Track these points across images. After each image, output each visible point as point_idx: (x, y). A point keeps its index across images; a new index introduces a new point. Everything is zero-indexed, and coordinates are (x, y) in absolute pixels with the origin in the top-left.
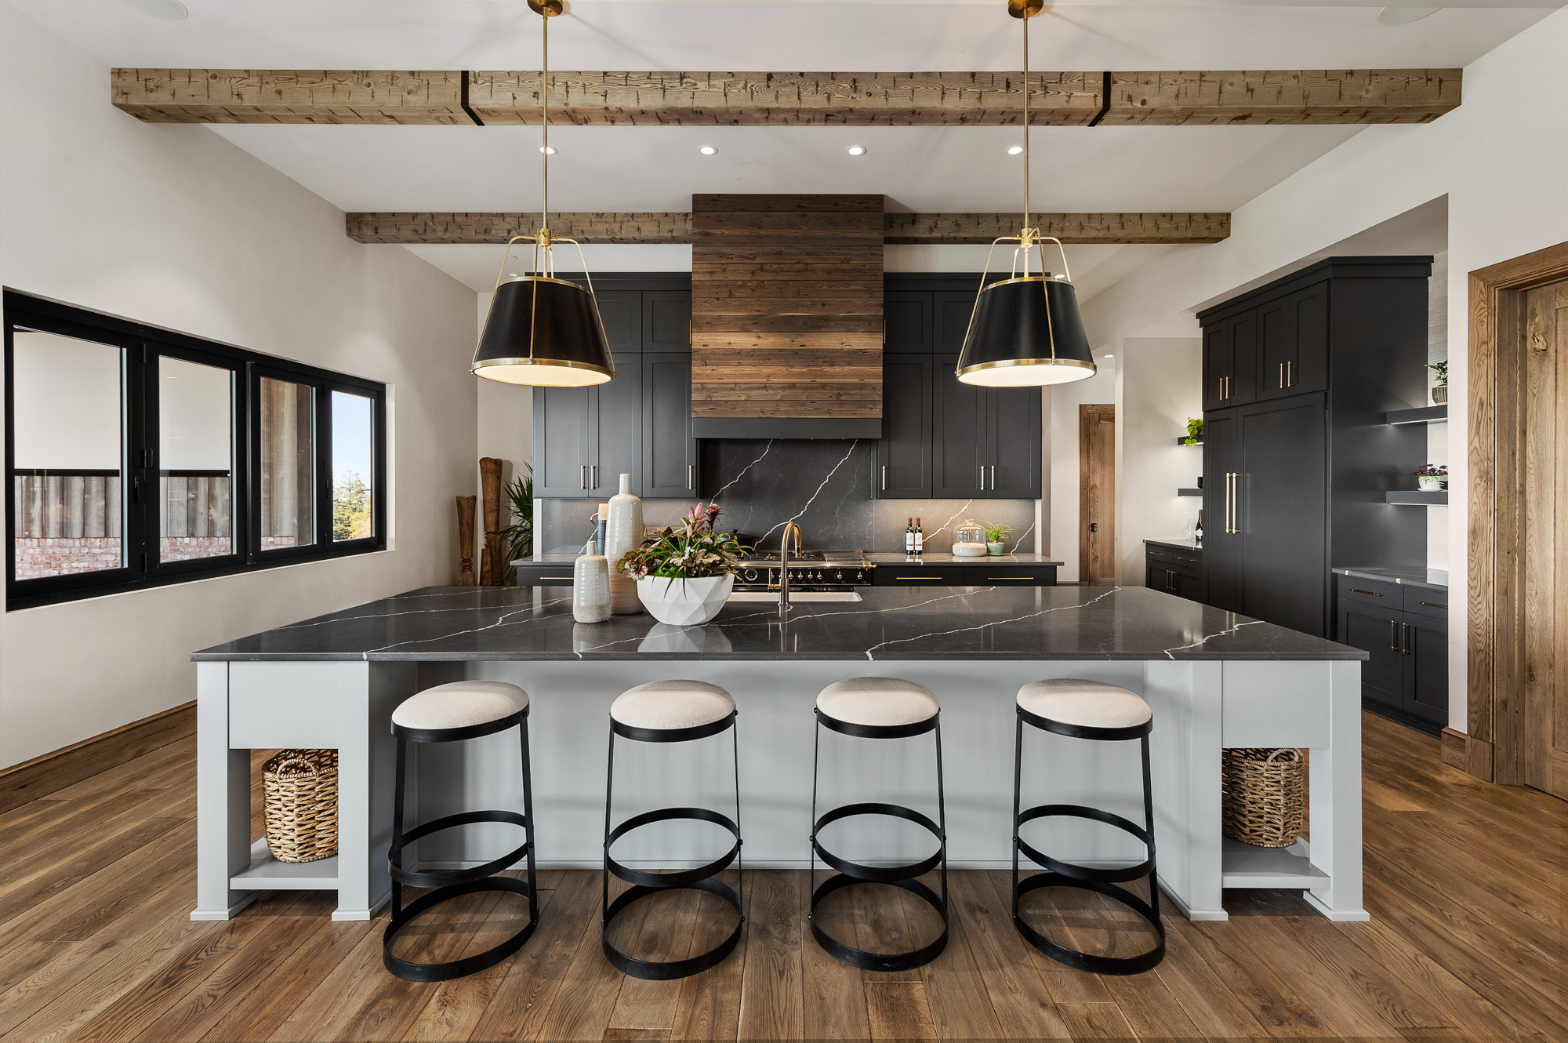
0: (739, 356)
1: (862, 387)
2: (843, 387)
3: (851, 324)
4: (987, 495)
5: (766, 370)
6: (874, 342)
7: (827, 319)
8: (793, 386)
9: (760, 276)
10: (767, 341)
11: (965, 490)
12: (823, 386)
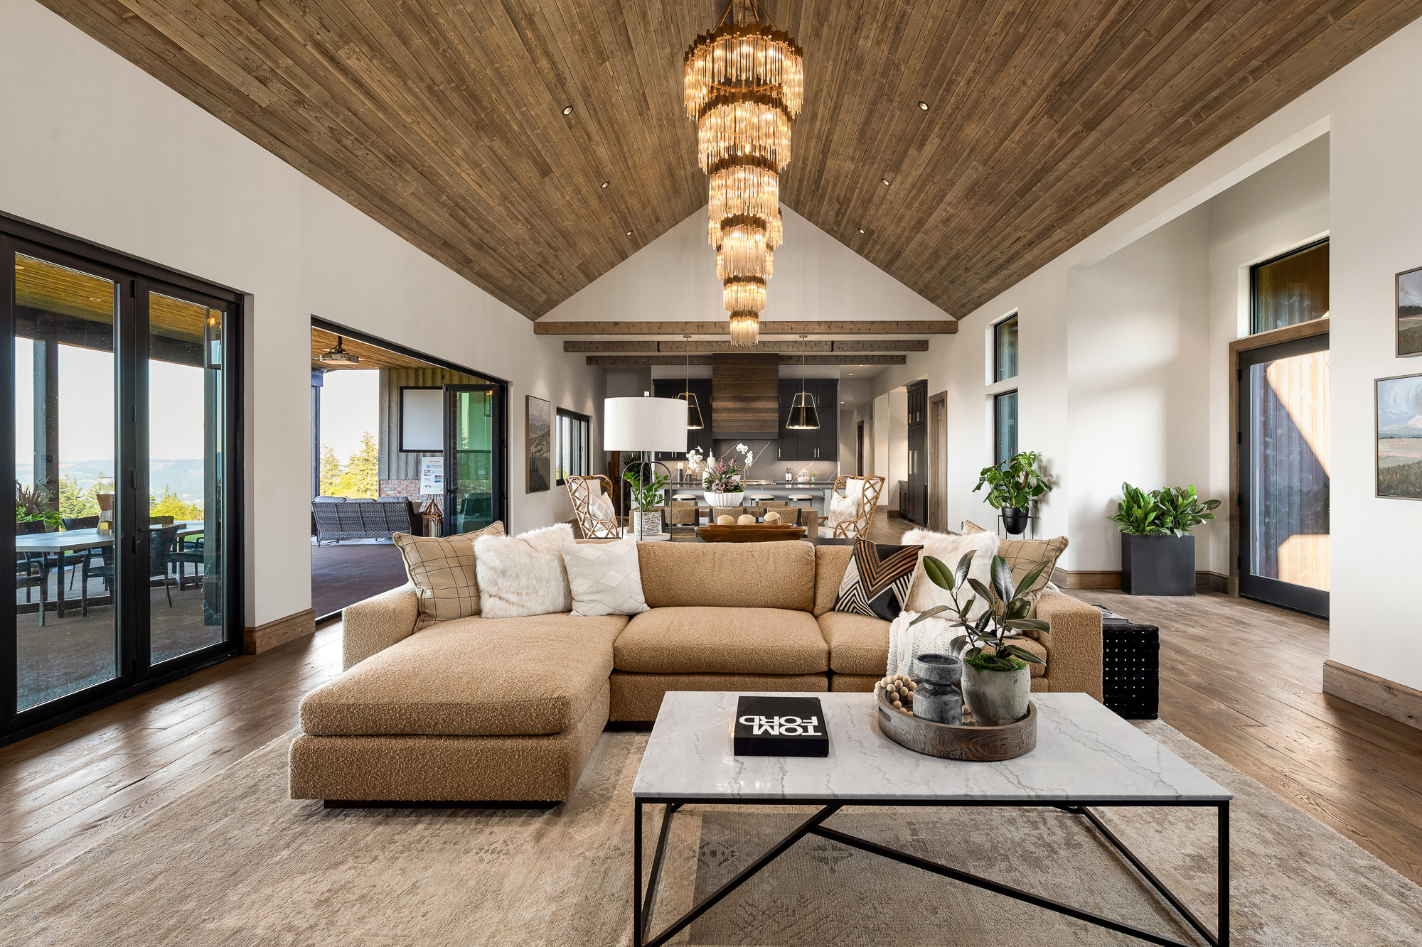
0: (729, 410)
1: (771, 421)
2: (765, 421)
3: (768, 399)
4: (817, 459)
5: (738, 415)
6: (774, 405)
7: (759, 397)
8: (747, 420)
9: (736, 382)
10: (738, 405)
11: (809, 457)
12: (758, 421)
